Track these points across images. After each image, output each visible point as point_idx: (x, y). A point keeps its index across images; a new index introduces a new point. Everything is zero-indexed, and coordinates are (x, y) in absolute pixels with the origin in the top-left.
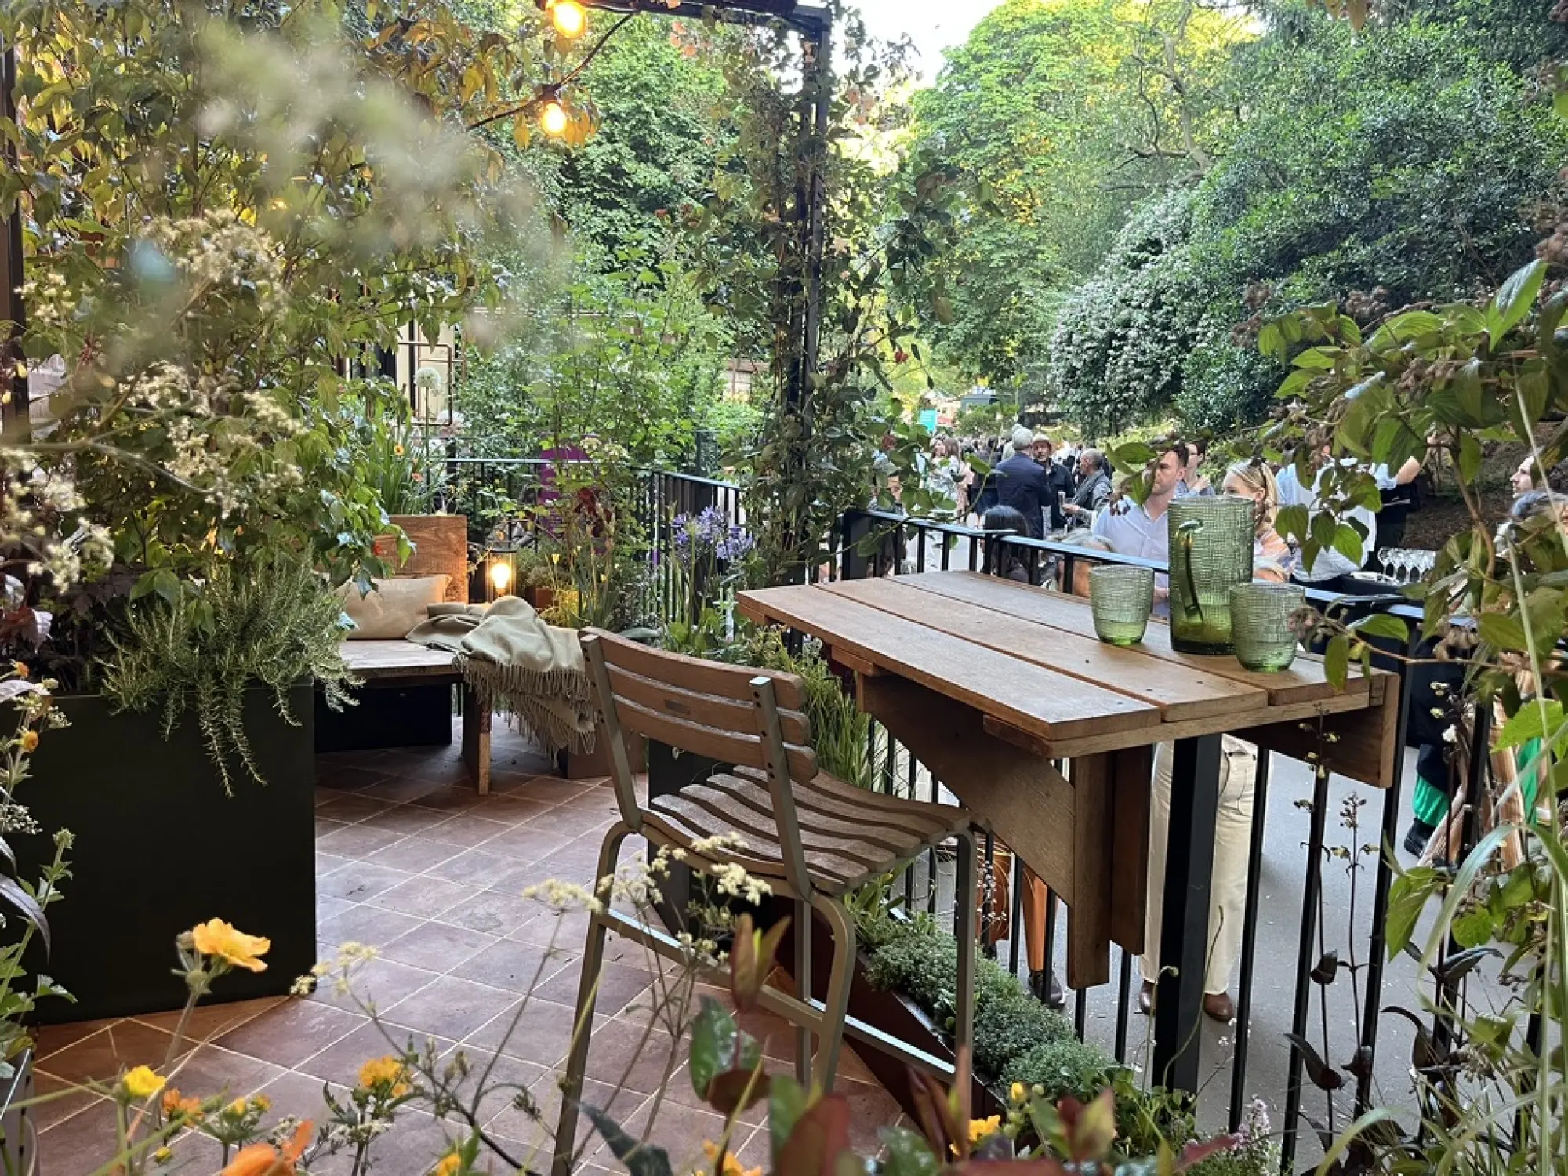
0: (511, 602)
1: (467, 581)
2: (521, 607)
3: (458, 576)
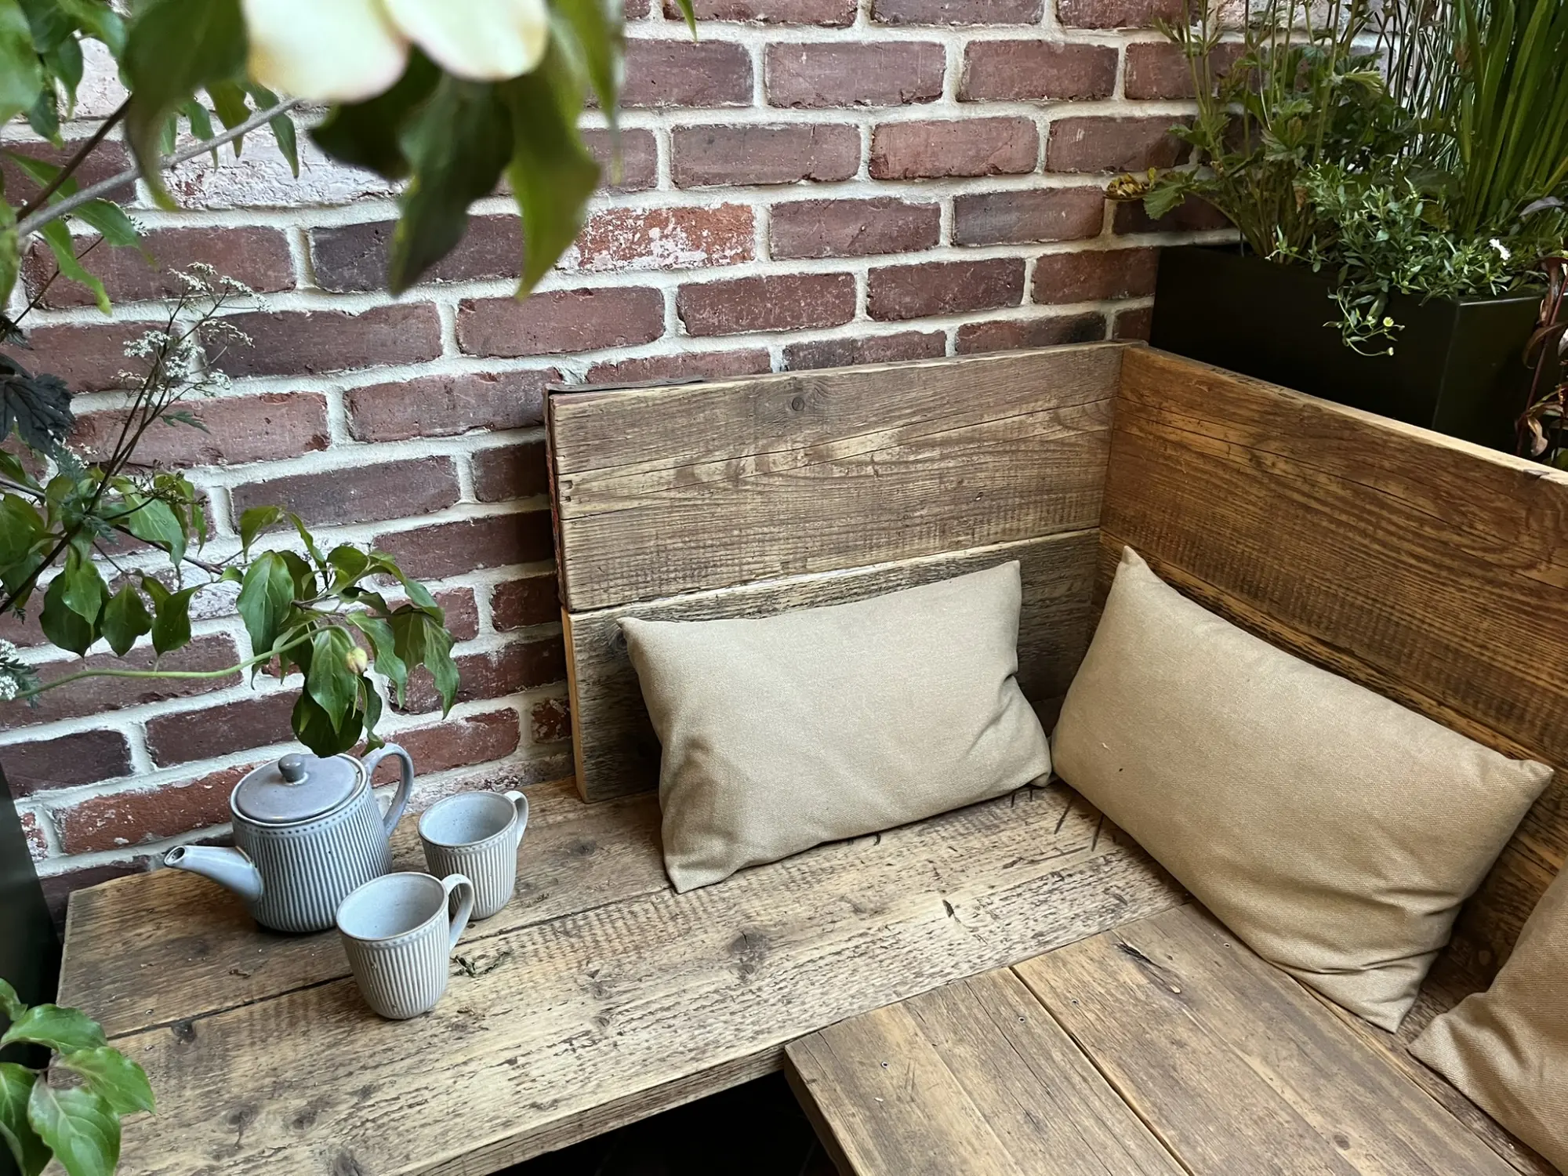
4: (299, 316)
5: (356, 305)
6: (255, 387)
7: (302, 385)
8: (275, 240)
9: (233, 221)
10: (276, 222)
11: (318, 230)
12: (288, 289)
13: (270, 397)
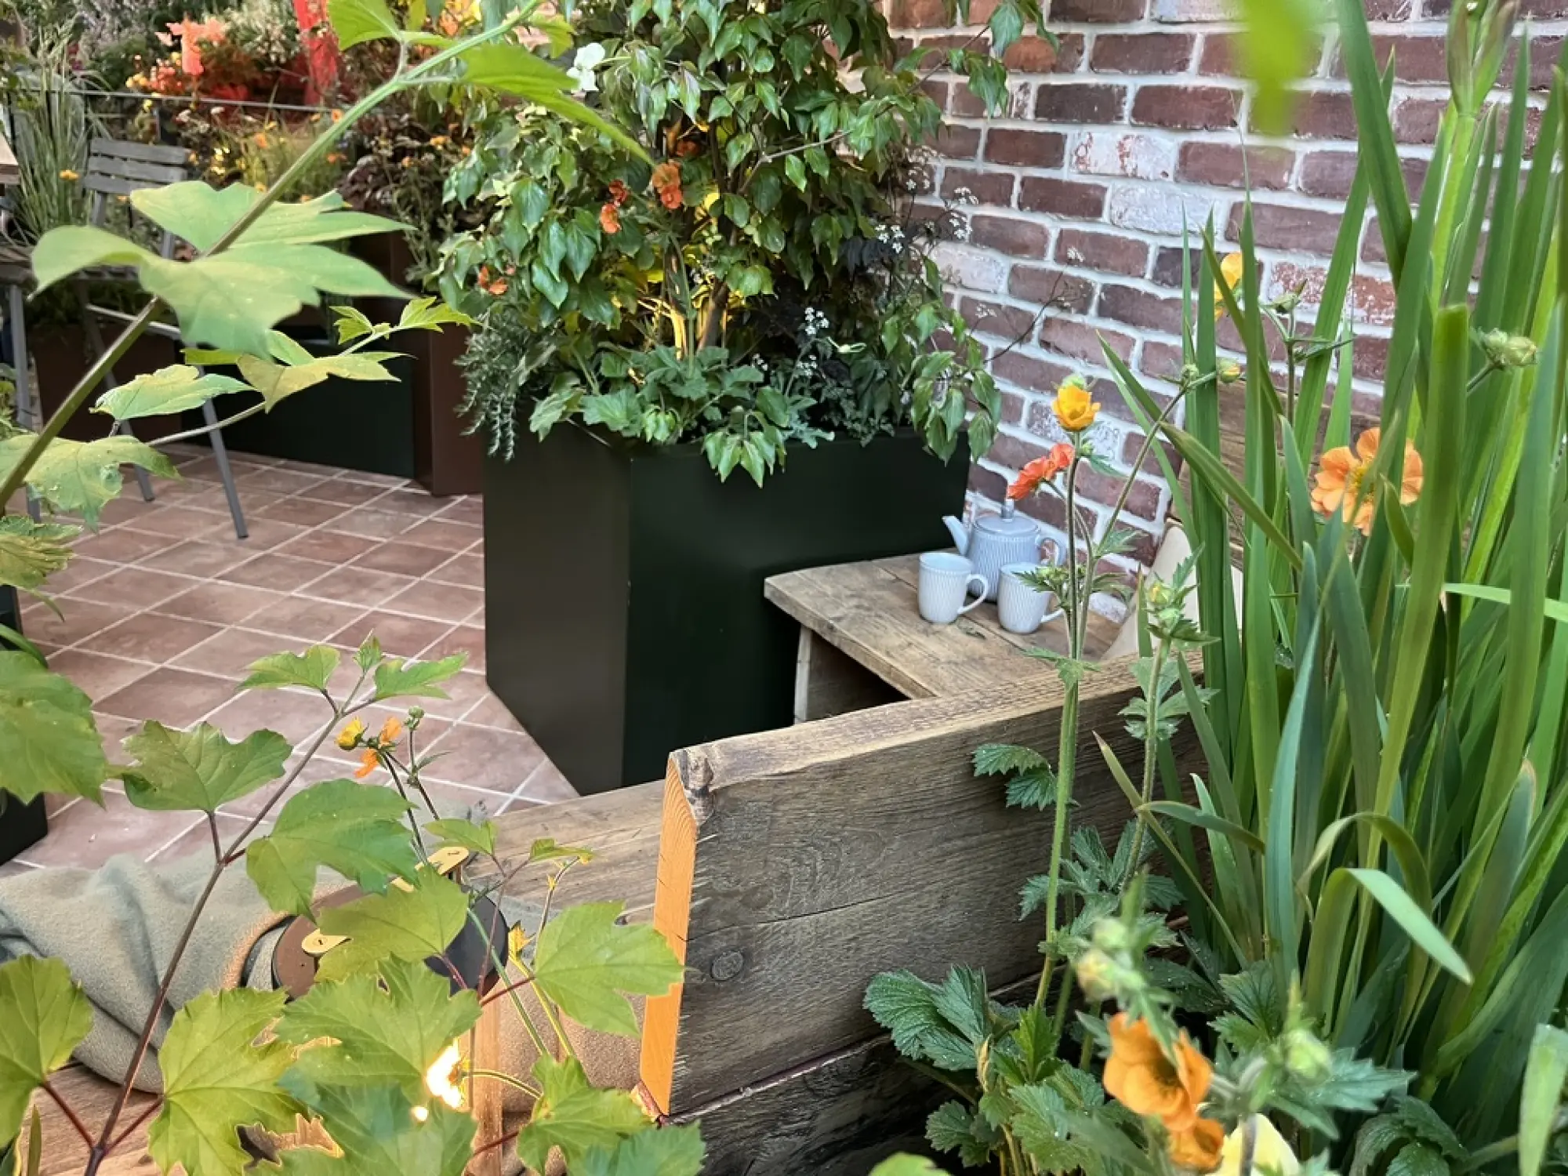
4: (1139, 292)
5: (1163, 293)
6: (1111, 325)
7: (1129, 331)
8: (1143, 248)
9: (1131, 236)
10: (1147, 239)
11: (1162, 248)
12: (1142, 277)
13: (1114, 333)
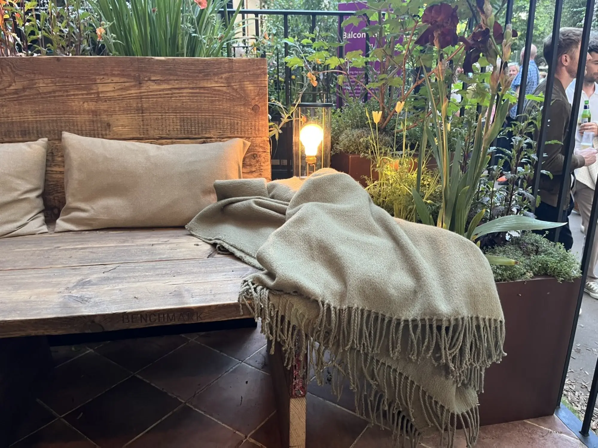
0: (331, 180)
1: (269, 148)
2: (346, 188)
3: (258, 140)
